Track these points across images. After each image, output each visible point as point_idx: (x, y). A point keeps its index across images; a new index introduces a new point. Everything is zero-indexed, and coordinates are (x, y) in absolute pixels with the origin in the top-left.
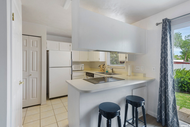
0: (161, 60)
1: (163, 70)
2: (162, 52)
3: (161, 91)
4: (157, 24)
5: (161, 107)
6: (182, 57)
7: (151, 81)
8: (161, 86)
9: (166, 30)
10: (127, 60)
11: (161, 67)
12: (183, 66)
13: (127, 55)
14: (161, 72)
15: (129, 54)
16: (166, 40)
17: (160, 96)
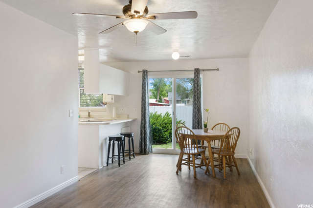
0: (142, 102)
1: (143, 110)
2: (142, 96)
3: (142, 127)
4: (139, 72)
5: (142, 140)
6: (154, 93)
7: (135, 120)
8: (142, 123)
9: (145, 79)
10: (113, 102)
11: (142, 108)
12: (154, 109)
13: (113, 96)
14: (142, 112)
15: (115, 96)
16: (145, 87)
17: (141, 131)
